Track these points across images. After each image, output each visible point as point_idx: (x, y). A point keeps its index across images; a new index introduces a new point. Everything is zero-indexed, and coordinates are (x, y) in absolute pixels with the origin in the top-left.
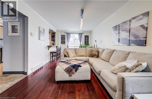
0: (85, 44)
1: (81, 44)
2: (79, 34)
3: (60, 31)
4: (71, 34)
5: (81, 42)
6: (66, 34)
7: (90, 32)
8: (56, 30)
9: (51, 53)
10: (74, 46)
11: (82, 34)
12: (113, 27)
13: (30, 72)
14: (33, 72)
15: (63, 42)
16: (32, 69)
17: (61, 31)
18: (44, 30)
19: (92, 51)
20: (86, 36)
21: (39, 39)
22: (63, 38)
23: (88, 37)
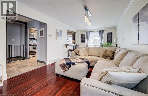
0: (107, 42)
1: (101, 43)
2: (100, 31)
3: (79, 31)
4: (90, 32)
5: (101, 41)
6: (85, 33)
7: (115, 28)
8: (76, 30)
9: (69, 50)
10: (95, 45)
11: (103, 31)
12: (133, 18)
13: (48, 63)
14: (51, 63)
15: (83, 41)
16: (50, 61)
17: (81, 31)
18: (61, 31)
19: (106, 51)
20: (108, 34)
21: (57, 39)
22: (83, 37)
23: (111, 34)
